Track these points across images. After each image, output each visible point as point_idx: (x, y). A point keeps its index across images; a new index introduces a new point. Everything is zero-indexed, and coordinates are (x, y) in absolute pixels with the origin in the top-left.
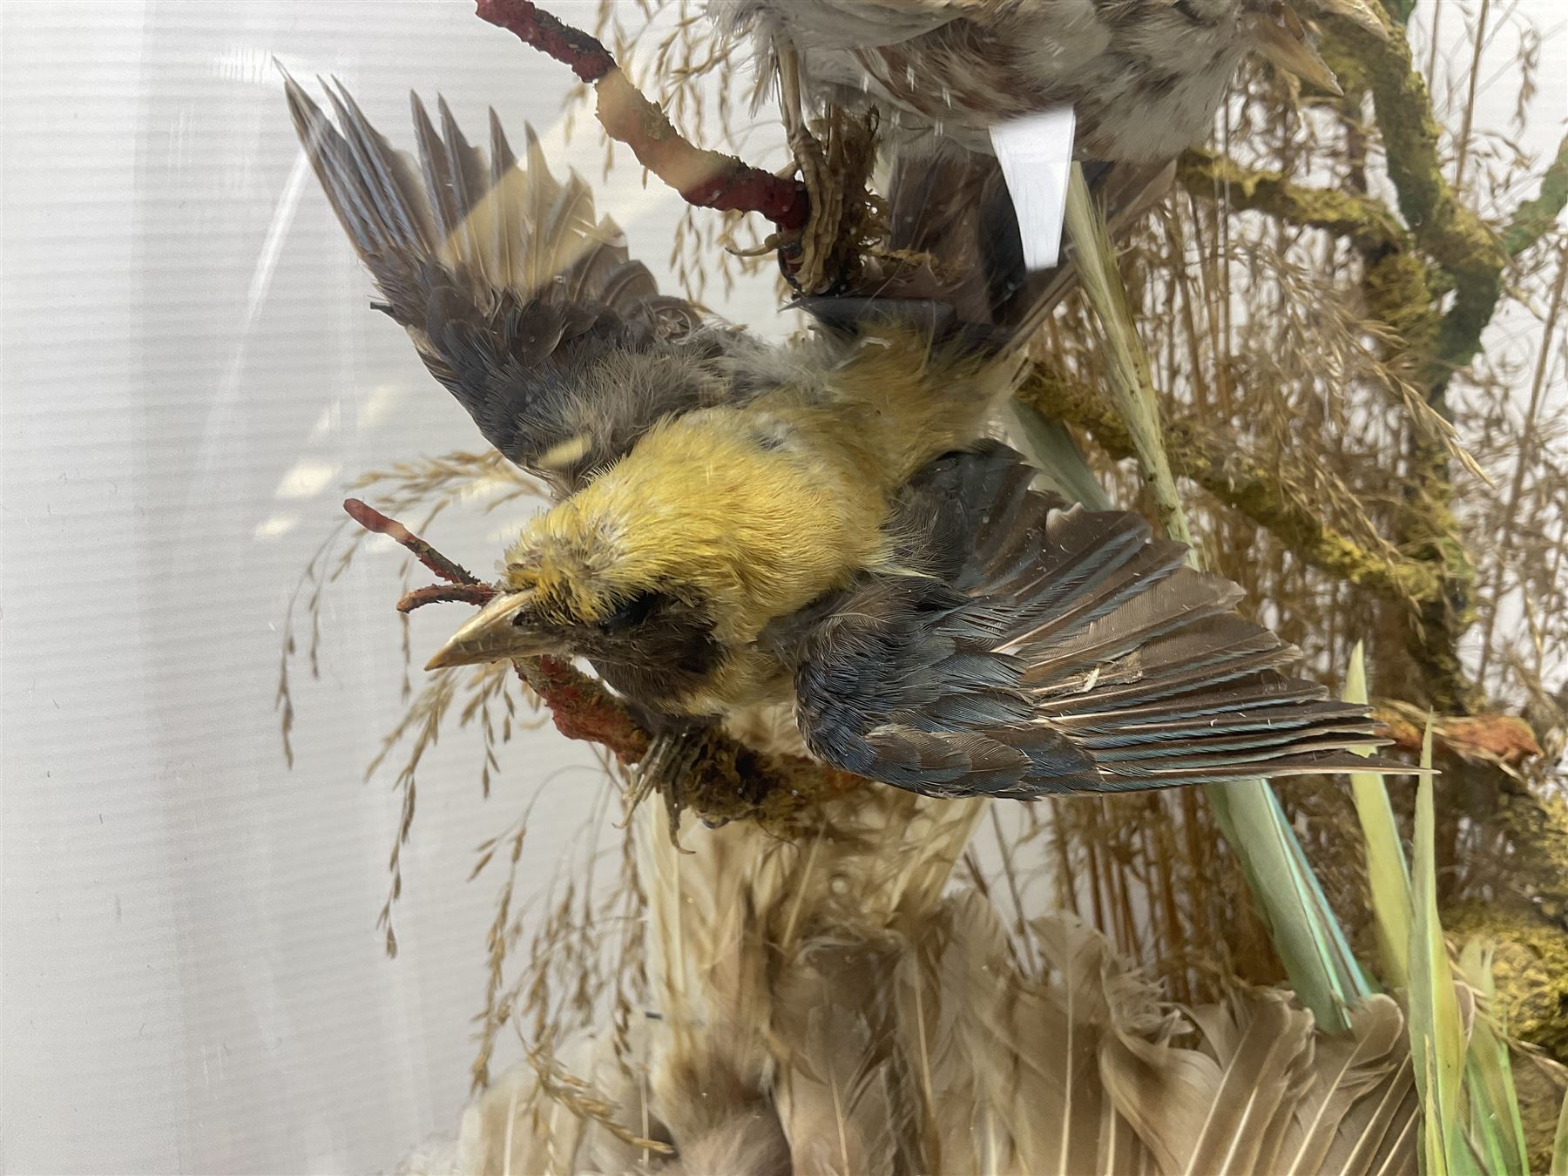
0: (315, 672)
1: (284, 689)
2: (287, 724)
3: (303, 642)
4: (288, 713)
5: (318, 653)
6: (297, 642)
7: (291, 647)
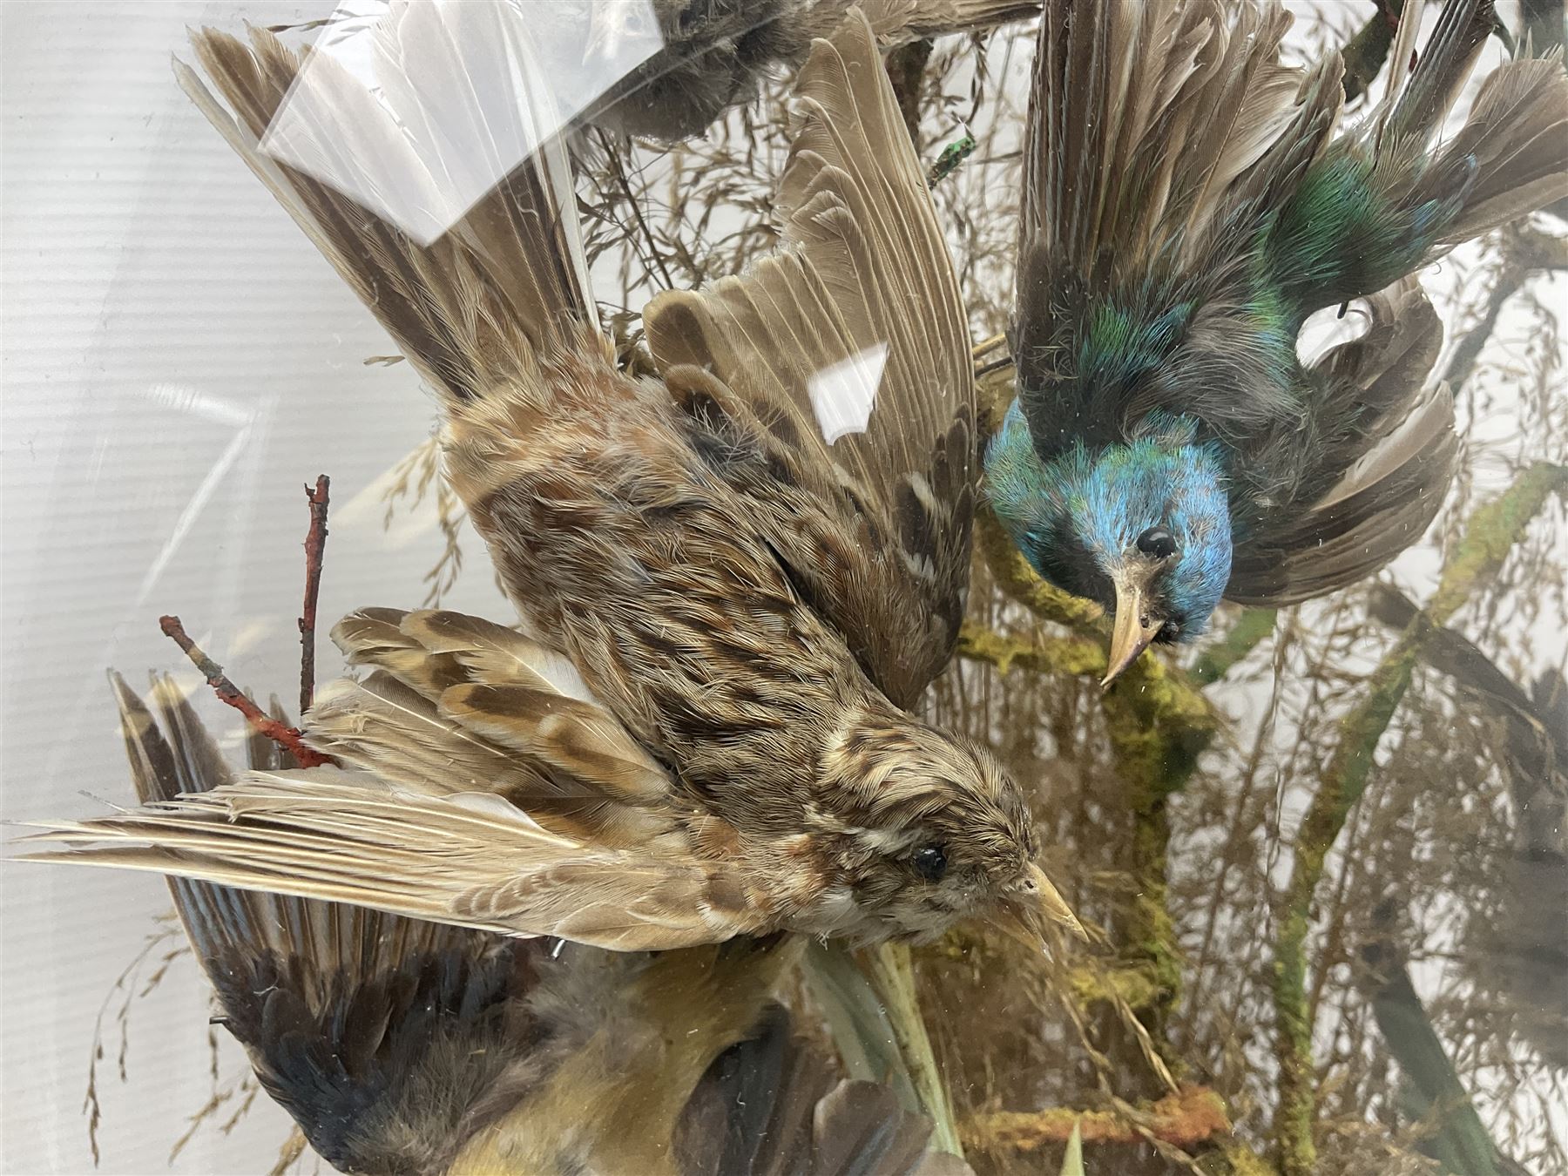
0: (123, 1075)
1: (92, 1094)
2: (94, 1124)
3: (112, 1051)
4: (96, 1113)
5: (126, 1059)
6: (105, 1051)
7: (100, 1054)
